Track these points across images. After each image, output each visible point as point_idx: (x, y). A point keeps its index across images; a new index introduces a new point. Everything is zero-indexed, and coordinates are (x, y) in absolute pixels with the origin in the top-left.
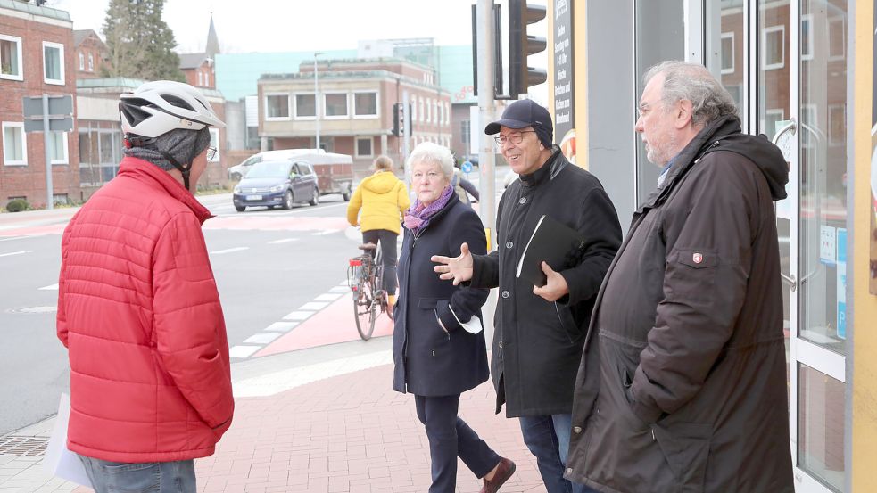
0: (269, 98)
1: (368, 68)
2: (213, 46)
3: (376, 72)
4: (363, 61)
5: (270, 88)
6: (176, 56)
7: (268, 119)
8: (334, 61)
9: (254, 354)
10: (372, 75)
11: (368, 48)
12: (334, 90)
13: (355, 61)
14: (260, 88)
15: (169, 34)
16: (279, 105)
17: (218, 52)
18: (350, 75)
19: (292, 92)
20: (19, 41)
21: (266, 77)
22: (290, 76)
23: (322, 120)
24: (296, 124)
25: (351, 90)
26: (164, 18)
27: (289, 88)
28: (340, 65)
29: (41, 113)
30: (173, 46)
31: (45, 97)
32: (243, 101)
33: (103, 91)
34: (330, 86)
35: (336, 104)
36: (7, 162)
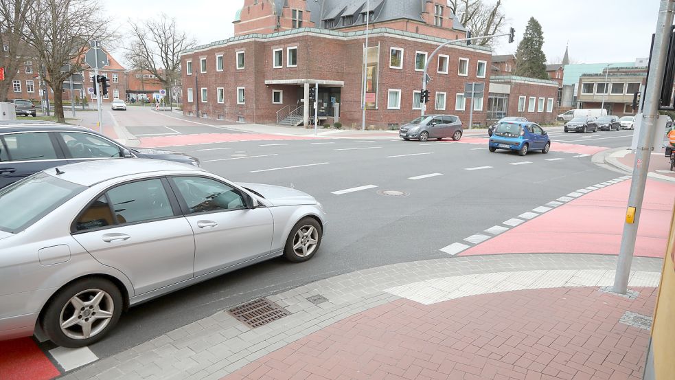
0: (584, 84)
1: (638, 71)
2: (566, 61)
3: (641, 74)
4: (636, 68)
5: (586, 80)
6: (545, 65)
7: (582, 94)
8: (622, 68)
9: (460, 253)
10: (640, 75)
11: (641, 62)
12: (617, 81)
13: (632, 68)
14: (580, 80)
15: (543, 56)
16: (589, 88)
17: (568, 64)
18: (627, 75)
19: (596, 82)
20: (468, 60)
21: (584, 75)
22: (596, 75)
23: (609, 95)
24: (596, 96)
25: (626, 81)
26: (542, 50)
27: (595, 80)
28: (624, 70)
29: (471, 90)
30: (545, 61)
31: (474, 83)
32: (574, 85)
33: (503, 81)
34: (617, 80)
35: (617, 88)
36: (456, 109)
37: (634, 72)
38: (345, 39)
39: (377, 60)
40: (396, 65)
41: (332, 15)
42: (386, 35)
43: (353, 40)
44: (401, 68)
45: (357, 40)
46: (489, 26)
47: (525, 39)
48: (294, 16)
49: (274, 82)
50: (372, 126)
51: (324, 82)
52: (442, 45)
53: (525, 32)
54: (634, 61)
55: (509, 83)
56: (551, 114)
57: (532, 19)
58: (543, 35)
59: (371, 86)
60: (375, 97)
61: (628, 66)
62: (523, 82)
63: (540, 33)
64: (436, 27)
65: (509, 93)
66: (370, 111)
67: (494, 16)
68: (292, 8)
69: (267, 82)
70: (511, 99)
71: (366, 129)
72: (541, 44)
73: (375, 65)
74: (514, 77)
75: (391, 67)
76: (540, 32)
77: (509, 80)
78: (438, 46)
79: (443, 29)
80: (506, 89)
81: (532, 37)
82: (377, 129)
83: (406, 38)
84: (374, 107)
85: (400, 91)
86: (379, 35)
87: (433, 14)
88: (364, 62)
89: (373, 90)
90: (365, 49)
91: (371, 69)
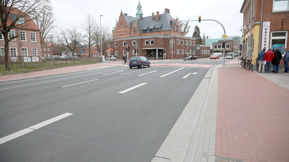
0: (214, 46)
1: (229, 41)
5: (214, 44)
7: (214, 48)
10: (229, 43)
11: (228, 38)
13: (226, 40)
18: (226, 42)
22: (217, 43)
24: (218, 49)
25: (226, 45)
31: (194, 47)
32: (210, 47)
33: (198, 46)
38: (164, 38)
39: (174, 43)
41: (145, 28)
42: (176, 37)
44: (179, 44)
45: (168, 38)
46: (185, 29)
47: (194, 32)
48: (134, 29)
49: (144, 49)
51: (159, 48)
53: (194, 30)
56: (209, 54)
57: (196, 26)
60: (174, 52)
62: (202, 46)
63: (199, 30)
65: (199, 49)
68: (134, 27)
69: (142, 49)
70: (200, 51)
71: (173, 59)
72: (199, 33)
74: (200, 45)
75: (177, 44)
81: (197, 32)
82: (175, 59)
84: (174, 54)
85: (179, 50)
86: (174, 37)
87: (176, 28)
88: (170, 43)
89: (173, 50)
90: (170, 40)
91: (172, 45)
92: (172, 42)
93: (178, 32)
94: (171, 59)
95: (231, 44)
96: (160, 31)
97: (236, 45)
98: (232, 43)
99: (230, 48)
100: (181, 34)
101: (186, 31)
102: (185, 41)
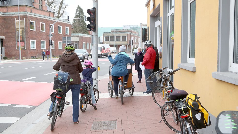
0: (105, 37)
3: (126, 32)
4: (124, 30)
5: (105, 35)
6: (87, 28)
7: (105, 41)
10: (126, 33)
11: (125, 27)
13: (122, 30)
14: (103, 35)
16: (107, 38)
18: (121, 33)
19: (110, 36)
20: (61, 26)
21: (104, 33)
22: (109, 33)
23: (115, 42)
24: (110, 42)
25: (121, 36)
28: (119, 30)
29: (66, 40)
31: (66, 37)
32: (99, 37)
33: (75, 36)
34: (117, 35)
35: (118, 38)
36: (59, 49)
37: (123, 31)
38: (4, 16)
39: (24, 26)
40: (32, 29)
42: (28, 15)
43: (9, 16)
44: (35, 30)
45: (12, 17)
46: (60, 9)
47: (76, 15)
50: (24, 58)
52: (57, 21)
53: (76, 12)
54: (122, 27)
55: (78, 36)
57: (78, 6)
58: (84, 14)
59: (22, 39)
60: (25, 44)
61: (120, 29)
62: (83, 36)
64: (39, 9)
65: (79, 41)
66: (23, 50)
67: (62, 4)
70: (80, 44)
71: (22, 59)
73: (22, 29)
74: (80, 34)
75: (31, 30)
76: (83, 12)
77: (78, 35)
78: (55, 21)
79: (43, 11)
80: (77, 39)
81: (80, 15)
82: (27, 59)
83: (36, 17)
84: (24, 48)
85: (35, 41)
86: (24, 15)
87: (38, 4)
88: (16, 27)
89: (23, 40)
90: (16, 21)
91: (20, 31)
92: (19, 25)
93: (42, 10)
94: (18, 58)
95: (128, 35)
96: (7, 7)
97: (135, 36)
98: (129, 33)
99: (128, 42)
100: (48, 14)
101: (61, 11)
102: (47, 25)
